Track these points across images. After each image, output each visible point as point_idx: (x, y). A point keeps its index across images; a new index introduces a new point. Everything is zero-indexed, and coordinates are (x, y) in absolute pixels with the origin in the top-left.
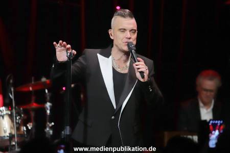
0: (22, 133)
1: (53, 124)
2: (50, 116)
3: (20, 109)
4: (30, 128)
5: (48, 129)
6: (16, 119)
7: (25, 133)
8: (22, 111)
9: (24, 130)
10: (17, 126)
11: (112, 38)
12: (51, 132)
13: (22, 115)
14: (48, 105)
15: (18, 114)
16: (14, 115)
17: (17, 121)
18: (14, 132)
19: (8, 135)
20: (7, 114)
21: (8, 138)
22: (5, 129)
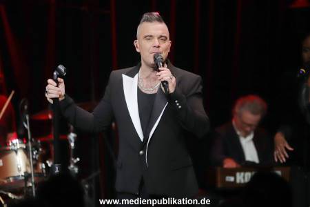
0: (40, 171)
1: (78, 159)
2: (74, 149)
3: (37, 141)
4: (50, 165)
5: (72, 166)
6: (33, 154)
7: (44, 171)
8: (40, 145)
9: (43, 168)
10: (34, 162)
11: (138, 50)
12: (76, 170)
13: (40, 150)
14: (72, 136)
15: (35, 147)
16: (30, 149)
17: (34, 157)
18: (30, 170)
19: (23, 174)
20: (21, 148)
21: (23, 178)
22: (19, 167)
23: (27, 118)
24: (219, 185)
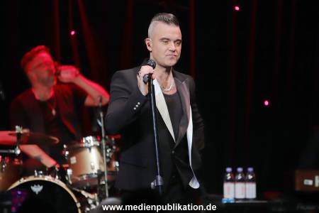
0: (113, 169)
3: (110, 138)
6: (106, 149)
7: (118, 169)
8: (114, 143)
9: (116, 167)
10: (108, 160)
13: (114, 147)
15: (109, 145)
16: (104, 147)
17: (108, 155)
18: (104, 169)
19: (96, 172)
20: (94, 146)
21: (96, 176)
22: (92, 164)
23: (102, 115)
24: (298, 188)
